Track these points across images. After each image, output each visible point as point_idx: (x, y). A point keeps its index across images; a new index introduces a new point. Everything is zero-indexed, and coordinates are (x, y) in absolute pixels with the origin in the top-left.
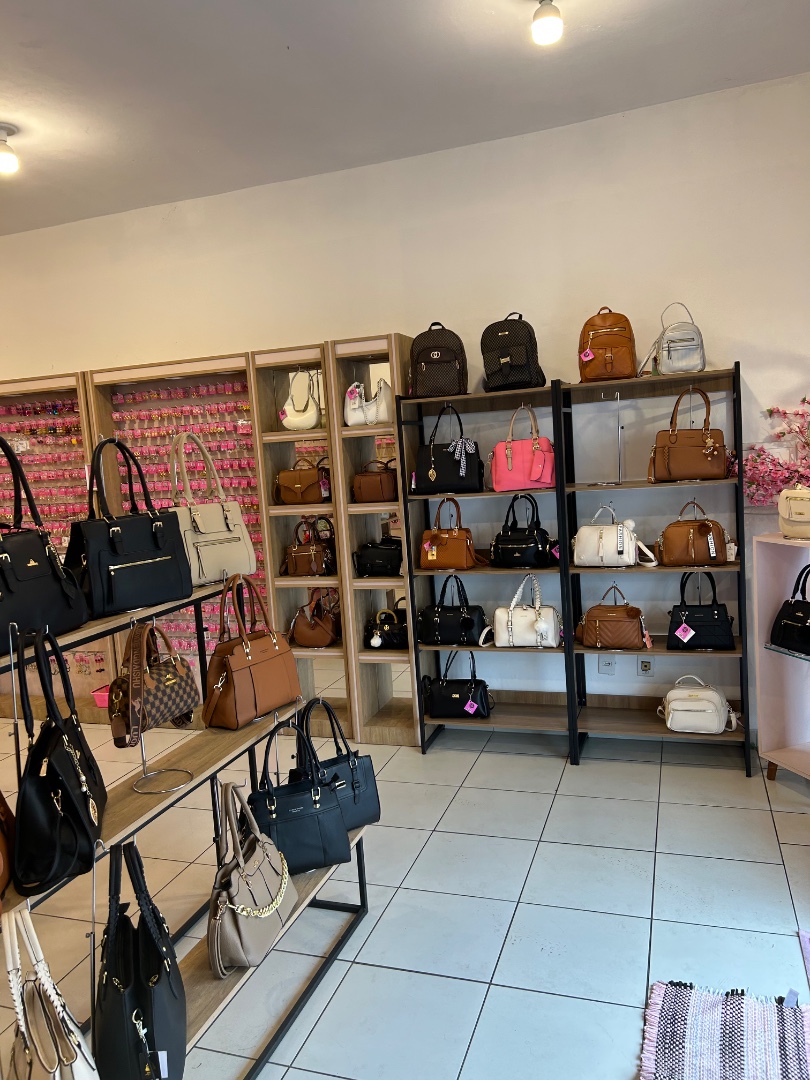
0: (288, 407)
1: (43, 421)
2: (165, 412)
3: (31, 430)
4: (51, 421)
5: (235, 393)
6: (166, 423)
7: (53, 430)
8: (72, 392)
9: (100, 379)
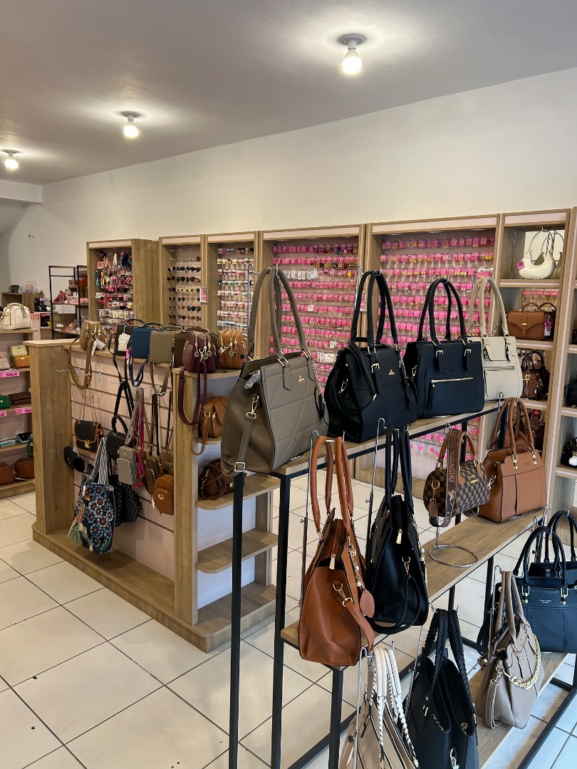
0: (526, 260)
1: (329, 258)
2: (420, 257)
3: (320, 264)
4: (335, 259)
5: (480, 245)
6: (419, 266)
7: (335, 265)
8: (356, 238)
9: (377, 230)
